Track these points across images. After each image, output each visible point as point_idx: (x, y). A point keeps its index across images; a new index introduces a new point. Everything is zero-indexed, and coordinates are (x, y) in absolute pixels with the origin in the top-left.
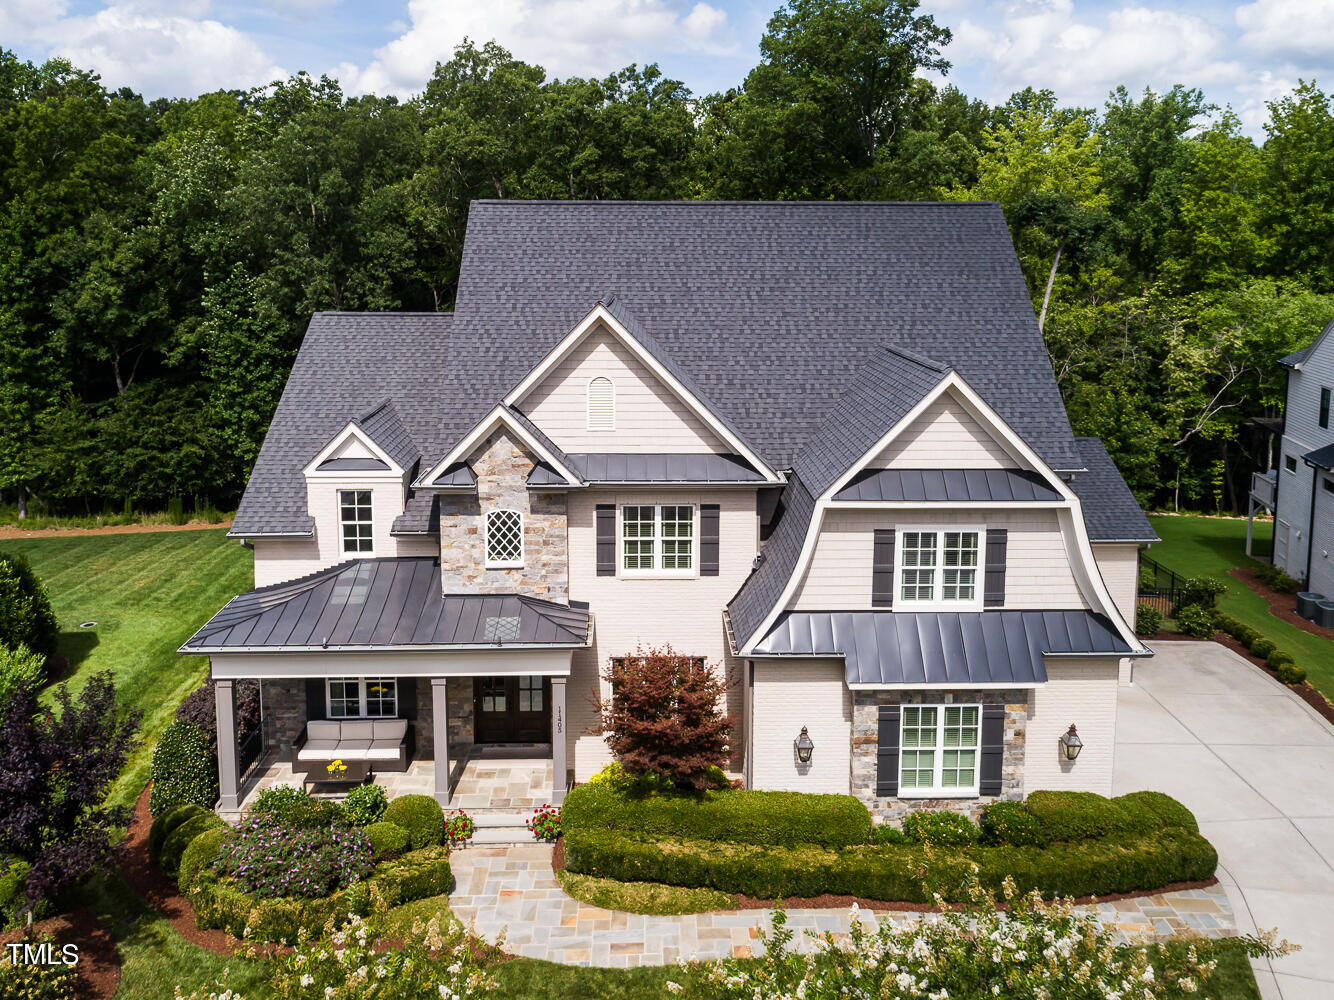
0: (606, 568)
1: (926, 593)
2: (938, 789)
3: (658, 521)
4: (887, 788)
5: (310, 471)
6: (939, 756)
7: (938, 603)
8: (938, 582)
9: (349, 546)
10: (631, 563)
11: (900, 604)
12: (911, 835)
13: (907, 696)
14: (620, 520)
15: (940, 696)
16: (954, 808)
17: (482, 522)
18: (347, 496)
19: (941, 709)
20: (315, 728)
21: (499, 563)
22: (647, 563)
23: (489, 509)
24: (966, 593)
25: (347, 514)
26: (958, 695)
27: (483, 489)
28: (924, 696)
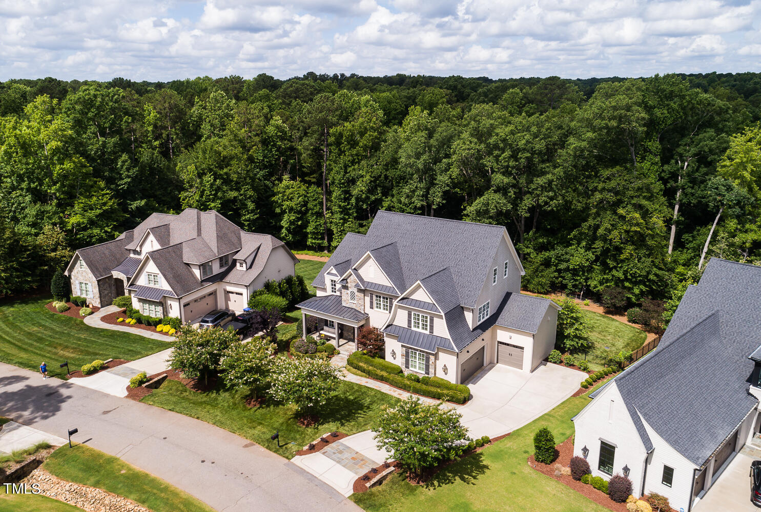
0: (372, 307)
1: (418, 327)
2: (417, 370)
3: (382, 299)
4: (407, 367)
5: (325, 274)
6: (417, 363)
7: (420, 330)
8: (421, 326)
9: (333, 291)
10: (377, 307)
11: (413, 328)
12: (409, 378)
13: (411, 348)
14: (374, 297)
15: (417, 350)
16: (418, 375)
17: (349, 292)
18: (332, 281)
19: (418, 353)
20: (325, 328)
21: (351, 301)
22: (380, 308)
23: (350, 290)
24: (426, 329)
25: (332, 285)
26: (421, 351)
27: (349, 285)
28: (414, 349)
